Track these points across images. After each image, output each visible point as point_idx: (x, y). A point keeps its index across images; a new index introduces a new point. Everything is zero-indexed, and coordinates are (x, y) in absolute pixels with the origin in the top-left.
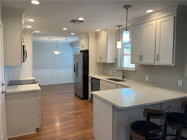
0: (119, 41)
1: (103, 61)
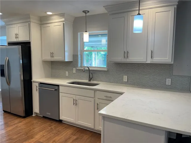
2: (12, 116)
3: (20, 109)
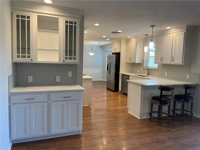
0: (146, 46)
1: (132, 61)
2: (109, 90)
3: (113, 88)
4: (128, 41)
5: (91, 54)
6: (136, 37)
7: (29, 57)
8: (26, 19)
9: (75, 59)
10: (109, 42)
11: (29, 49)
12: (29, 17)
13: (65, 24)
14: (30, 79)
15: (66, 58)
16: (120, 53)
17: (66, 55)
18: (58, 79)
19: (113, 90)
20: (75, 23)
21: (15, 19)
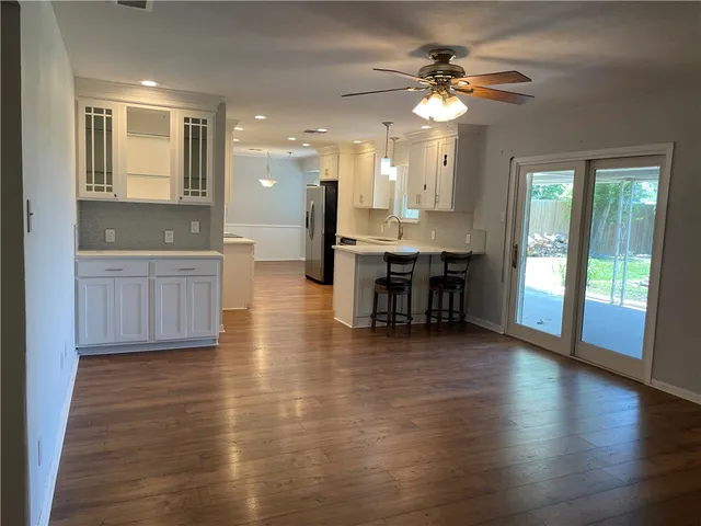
1: (366, 204)
2: (310, 281)
3: (320, 276)
4: (356, 150)
5: (266, 183)
6: (372, 143)
7: (110, 190)
8: (105, 115)
9: (204, 194)
10: (313, 152)
11: (110, 173)
12: (109, 112)
13: (183, 124)
14: (111, 235)
15: (186, 193)
16: (337, 182)
17: (186, 186)
18: (169, 237)
19: (320, 279)
20: (205, 122)
21: (83, 114)
